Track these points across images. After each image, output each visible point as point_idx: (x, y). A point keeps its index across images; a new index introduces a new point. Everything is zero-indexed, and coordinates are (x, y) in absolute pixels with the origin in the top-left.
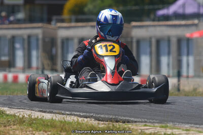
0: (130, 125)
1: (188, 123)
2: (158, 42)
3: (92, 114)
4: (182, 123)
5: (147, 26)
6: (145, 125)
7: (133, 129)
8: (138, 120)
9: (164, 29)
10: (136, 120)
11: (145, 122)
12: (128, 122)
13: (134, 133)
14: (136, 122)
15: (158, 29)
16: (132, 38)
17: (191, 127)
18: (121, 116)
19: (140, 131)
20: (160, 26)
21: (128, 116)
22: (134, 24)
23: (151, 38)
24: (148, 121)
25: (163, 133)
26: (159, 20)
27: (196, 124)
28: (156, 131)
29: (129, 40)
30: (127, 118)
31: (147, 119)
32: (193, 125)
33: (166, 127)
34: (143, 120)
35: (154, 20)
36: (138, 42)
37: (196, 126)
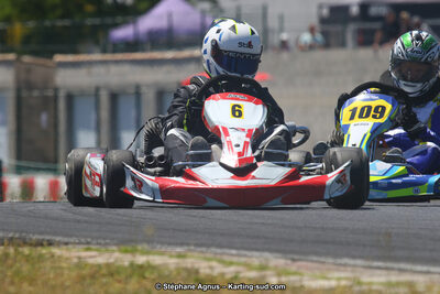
0: (56, 251)
1: (182, 244)
2: (114, 97)
4: (170, 244)
5: (90, 63)
6: (88, 249)
7: (59, 257)
8: (72, 240)
9: (126, 68)
10: (66, 240)
11: (88, 243)
12: (50, 244)
13: (64, 265)
14: (66, 244)
15: (114, 69)
16: (56, 90)
17: (190, 250)
18: (34, 234)
19: (75, 260)
20: (117, 62)
21: (48, 234)
22: (59, 58)
23: (97, 89)
24: (94, 242)
25: (126, 264)
26: (115, 51)
27: (201, 246)
28: (112, 260)
29: (50, 93)
30: (47, 237)
31: (93, 239)
32: (192, 248)
33: (133, 252)
34: (83, 240)
35: (104, 51)
36: (70, 98)
37: (199, 249)
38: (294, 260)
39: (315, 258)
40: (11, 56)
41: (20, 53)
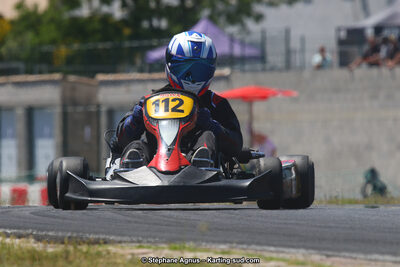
0: (112, 248)
1: (224, 242)
3: (30, 231)
4: (214, 242)
5: (129, 82)
6: (140, 247)
7: (115, 254)
8: (125, 238)
10: (119, 238)
11: (139, 242)
12: (106, 242)
13: (119, 261)
14: (120, 242)
16: (98, 106)
17: (232, 247)
18: (90, 234)
19: (129, 257)
21: (103, 233)
22: (101, 77)
24: (145, 240)
26: (151, 71)
27: (242, 243)
29: (93, 109)
30: (102, 236)
31: (143, 238)
32: (235, 245)
33: (182, 249)
34: (134, 239)
35: (141, 71)
36: (111, 113)
37: (241, 246)
38: (328, 256)
39: (347, 254)
40: (57, 76)
41: (66, 73)
